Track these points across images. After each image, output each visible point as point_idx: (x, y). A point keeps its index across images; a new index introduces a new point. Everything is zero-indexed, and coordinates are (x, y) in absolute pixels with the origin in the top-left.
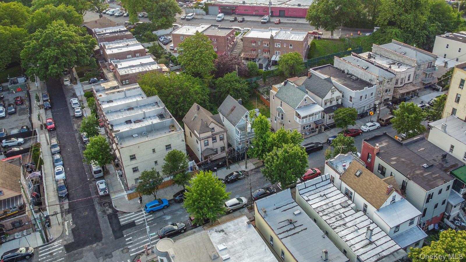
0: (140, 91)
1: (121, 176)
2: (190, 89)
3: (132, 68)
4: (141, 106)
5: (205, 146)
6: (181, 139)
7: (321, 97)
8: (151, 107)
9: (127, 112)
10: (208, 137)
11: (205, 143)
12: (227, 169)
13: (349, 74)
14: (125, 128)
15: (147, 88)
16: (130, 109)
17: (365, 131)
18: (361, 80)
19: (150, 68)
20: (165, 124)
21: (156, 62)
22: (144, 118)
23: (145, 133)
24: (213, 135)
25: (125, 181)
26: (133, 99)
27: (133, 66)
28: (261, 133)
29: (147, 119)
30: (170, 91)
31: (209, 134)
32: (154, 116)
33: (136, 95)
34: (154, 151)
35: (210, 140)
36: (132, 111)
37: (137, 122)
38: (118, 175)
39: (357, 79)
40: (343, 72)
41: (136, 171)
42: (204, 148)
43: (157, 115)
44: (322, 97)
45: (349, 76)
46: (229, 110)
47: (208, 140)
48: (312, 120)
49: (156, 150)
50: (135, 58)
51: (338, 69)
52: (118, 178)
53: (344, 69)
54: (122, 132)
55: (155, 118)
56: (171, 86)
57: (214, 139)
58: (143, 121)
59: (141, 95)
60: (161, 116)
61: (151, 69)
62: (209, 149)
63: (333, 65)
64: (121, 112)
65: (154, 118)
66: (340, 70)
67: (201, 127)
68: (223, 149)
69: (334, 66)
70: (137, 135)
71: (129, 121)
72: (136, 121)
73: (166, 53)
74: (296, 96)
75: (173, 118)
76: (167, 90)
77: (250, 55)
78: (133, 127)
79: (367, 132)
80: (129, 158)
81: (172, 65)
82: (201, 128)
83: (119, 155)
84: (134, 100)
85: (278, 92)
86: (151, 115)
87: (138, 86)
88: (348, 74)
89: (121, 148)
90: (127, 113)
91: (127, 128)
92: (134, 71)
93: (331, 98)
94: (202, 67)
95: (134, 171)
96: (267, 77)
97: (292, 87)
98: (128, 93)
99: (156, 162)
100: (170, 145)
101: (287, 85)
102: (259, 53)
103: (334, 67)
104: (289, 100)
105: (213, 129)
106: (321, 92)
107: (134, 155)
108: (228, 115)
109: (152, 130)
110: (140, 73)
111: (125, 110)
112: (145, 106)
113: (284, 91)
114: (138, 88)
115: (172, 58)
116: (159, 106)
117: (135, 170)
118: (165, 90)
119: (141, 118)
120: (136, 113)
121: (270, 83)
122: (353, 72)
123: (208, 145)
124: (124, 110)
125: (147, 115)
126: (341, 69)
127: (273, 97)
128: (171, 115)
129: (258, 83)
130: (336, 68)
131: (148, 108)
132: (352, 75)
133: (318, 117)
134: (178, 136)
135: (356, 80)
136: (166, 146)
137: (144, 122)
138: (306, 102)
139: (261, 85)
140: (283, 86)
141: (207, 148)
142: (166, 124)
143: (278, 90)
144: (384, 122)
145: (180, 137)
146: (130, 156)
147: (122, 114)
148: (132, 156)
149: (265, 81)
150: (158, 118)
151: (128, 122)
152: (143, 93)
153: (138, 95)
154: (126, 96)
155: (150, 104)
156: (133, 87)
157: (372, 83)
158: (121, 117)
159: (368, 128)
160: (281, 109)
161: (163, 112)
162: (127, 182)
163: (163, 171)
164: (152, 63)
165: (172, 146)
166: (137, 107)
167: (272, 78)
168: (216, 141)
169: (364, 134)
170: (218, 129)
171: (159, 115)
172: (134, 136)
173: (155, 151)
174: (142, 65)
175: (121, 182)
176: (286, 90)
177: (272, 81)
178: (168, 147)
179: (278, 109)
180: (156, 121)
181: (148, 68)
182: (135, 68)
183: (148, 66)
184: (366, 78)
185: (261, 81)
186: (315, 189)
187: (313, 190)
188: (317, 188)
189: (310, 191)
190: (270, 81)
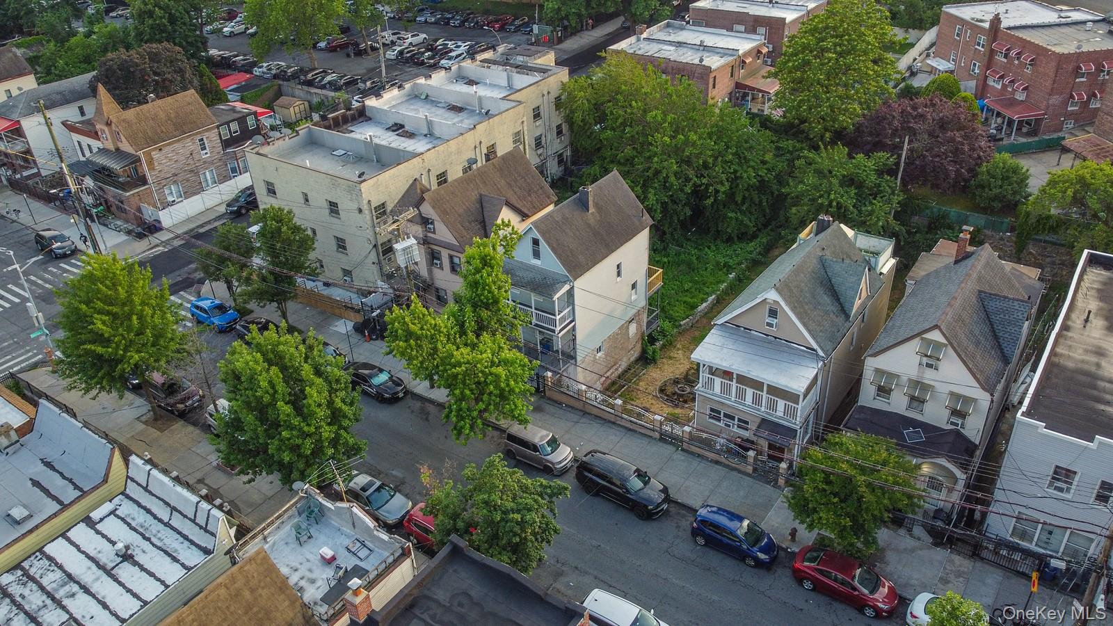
6: (357, 205)
9: (441, 111)
22: (427, 135)
34: (306, 198)
48: (753, 401)
58: (413, 139)
64: (433, 107)
70: (341, 153)
71: (401, 125)
80: (264, 186)
93: (920, 382)
100: (336, 205)
107: (272, 185)
111: (447, 106)
134: (350, 191)
136: (330, 203)
137: (409, 141)
138: (776, 321)
145: (354, 195)
146: (266, 183)
148: (269, 184)
165: (340, 210)
166: (473, 112)
173: (308, 200)
178: (334, 207)
185: (1002, 239)
186: (160, 521)
187: (155, 517)
188: (167, 525)
189: (148, 511)
190: (1048, 260)
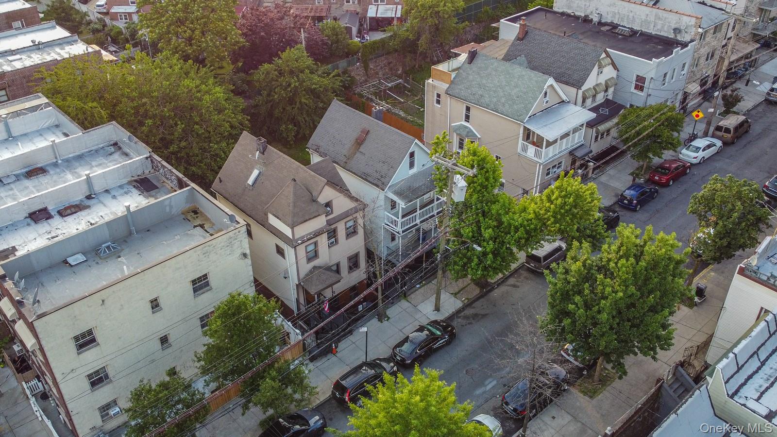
0: (51, 114)
1: (44, 396)
2: (200, 100)
3: (10, 58)
4: (67, 161)
5: (309, 260)
6: (238, 252)
7: (573, 85)
8: (101, 160)
9: (27, 183)
10: (318, 234)
11: (307, 253)
12: (380, 320)
13: (606, 24)
14: (32, 236)
15: (73, 103)
16: (34, 172)
17: (695, 161)
18: (643, 34)
19: (62, 52)
20: (168, 209)
21: (76, 37)
22: (89, 197)
23: (108, 247)
24: (329, 223)
25: (63, 416)
26: (35, 140)
27: (12, 52)
28: (482, 202)
29: (102, 198)
30: (142, 111)
31: (320, 222)
32: (121, 187)
33: (44, 129)
34: (155, 304)
35: (323, 240)
36: (43, 179)
37: (69, 211)
38: (33, 400)
39: (634, 33)
40: (586, 20)
41: (100, 380)
42: (306, 267)
43: (130, 183)
44: (578, 85)
45: (607, 28)
46: (349, 142)
47: (316, 244)
48: (566, 145)
49: (161, 302)
50: (13, 32)
51: (569, 15)
52: (35, 409)
53: (588, 12)
54: (28, 256)
55: (126, 193)
56: (142, 95)
57: (332, 234)
58: (88, 207)
59: (57, 126)
60: (145, 185)
61: (67, 56)
62: (320, 267)
63: (552, 7)
64: (8, 187)
65: (122, 191)
66: (577, 18)
67: (294, 203)
68: (354, 262)
69: (555, 9)
70: (80, 258)
71: (40, 211)
72: (66, 209)
73: (89, 23)
74: (516, 86)
75: (193, 185)
76: (132, 108)
77: (312, 9)
78: (59, 232)
79: (700, 163)
80: (72, 346)
81: (114, 49)
82: (295, 206)
83: (34, 341)
84: (42, 143)
85: (452, 82)
86: (111, 183)
87: (44, 100)
88: (600, 24)
89: (40, 317)
90: (27, 188)
91: (40, 235)
92: (18, 65)
93: (597, 85)
94: (211, 40)
95: (93, 384)
96: (371, 57)
97: (496, 64)
98: (18, 126)
99: (164, 340)
100: (205, 276)
101: (478, 62)
102: (333, 4)
103: (555, 13)
104: (495, 100)
105: (328, 204)
106: (569, 72)
107: (90, 332)
108: (349, 158)
109: (130, 233)
110: (36, 68)
111: (18, 178)
112: (80, 157)
113: (471, 77)
114: (47, 105)
115: (111, 30)
116: (127, 155)
117: (98, 379)
118: (126, 106)
119: (78, 197)
120: (56, 183)
121: (377, 73)
122: (617, 16)
123: (316, 255)
124: (14, 178)
125: (98, 187)
126: (577, 14)
127: (435, 97)
128: (181, 175)
129: (353, 74)
130: (563, 14)
131: (94, 163)
132: (614, 26)
133: (579, 137)
134: (230, 244)
135: (631, 36)
136: (194, 282)
137: (93, 209)
138: (547, 99)
139: (358, 78)
140: (467, 65)
141: (315, 268)
142: (171, 207)
143: (453, 75)
144: (729, 136)
145: (237, 244)
146: (76, 339)
147: (11, 193)
148: (83, 335)
149: (366, 68)
150: (135, 192)
151: (39, 216)
152: (65, 120)
153: (48, 128)
154: (10, 135)
155: (97, 151)
156: (28, 105)
157: (679, 38)
158: (10, 203)
159: (701, 154)
160: (466, 127)
161: (148, 171)
162: (71, 420)
163: (205, 371)
164: (66, 40)
165: (211, 279)
166: (55, 165)
167: (383, 58)
168: (337, 241)
169: (695, 171)
170: (341, 204)
171: (136, 181)
172: (71, 260)
173: (157, 305)
174: (38, 47)
175: (49, 423)
176: (479, 74)
177: (381, 68)
178: (200, 284)
179: (457, 129)
180: (136, 201)
181: (59, 54)
182: (18, 57)
183: (58, 50)
184: (659, 27)
185: (358, 68)
186: (759, 368)
187: (756, 372)
188: (763, 364)
189: (750, 377)
190: (379, 68)
